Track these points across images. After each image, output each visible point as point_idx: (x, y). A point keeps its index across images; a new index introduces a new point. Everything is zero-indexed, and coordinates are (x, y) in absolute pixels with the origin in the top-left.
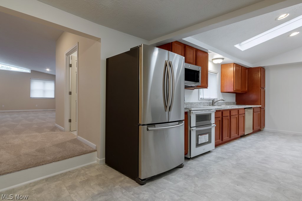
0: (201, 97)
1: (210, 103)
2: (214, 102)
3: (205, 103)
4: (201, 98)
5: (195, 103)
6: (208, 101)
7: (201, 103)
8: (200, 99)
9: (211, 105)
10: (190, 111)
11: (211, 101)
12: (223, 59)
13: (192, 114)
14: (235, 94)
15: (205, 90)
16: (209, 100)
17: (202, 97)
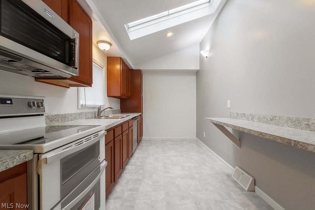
0: (82, 102)
1: (95, 112)
2: (100, 112)
3: (89, 113)
4: (82, 105)
5: (71, 115)
6: (92, 111)
7: (81, 113)
8: (80, 107)
9: (96, 116)
10: (39, 154)
11: (97, 110)
12: (111, 44)
13: (43, 165)
14: (120, 100)
15: (88, 89)
16: (94, 108)
17: (84, 103)
